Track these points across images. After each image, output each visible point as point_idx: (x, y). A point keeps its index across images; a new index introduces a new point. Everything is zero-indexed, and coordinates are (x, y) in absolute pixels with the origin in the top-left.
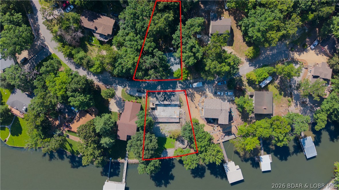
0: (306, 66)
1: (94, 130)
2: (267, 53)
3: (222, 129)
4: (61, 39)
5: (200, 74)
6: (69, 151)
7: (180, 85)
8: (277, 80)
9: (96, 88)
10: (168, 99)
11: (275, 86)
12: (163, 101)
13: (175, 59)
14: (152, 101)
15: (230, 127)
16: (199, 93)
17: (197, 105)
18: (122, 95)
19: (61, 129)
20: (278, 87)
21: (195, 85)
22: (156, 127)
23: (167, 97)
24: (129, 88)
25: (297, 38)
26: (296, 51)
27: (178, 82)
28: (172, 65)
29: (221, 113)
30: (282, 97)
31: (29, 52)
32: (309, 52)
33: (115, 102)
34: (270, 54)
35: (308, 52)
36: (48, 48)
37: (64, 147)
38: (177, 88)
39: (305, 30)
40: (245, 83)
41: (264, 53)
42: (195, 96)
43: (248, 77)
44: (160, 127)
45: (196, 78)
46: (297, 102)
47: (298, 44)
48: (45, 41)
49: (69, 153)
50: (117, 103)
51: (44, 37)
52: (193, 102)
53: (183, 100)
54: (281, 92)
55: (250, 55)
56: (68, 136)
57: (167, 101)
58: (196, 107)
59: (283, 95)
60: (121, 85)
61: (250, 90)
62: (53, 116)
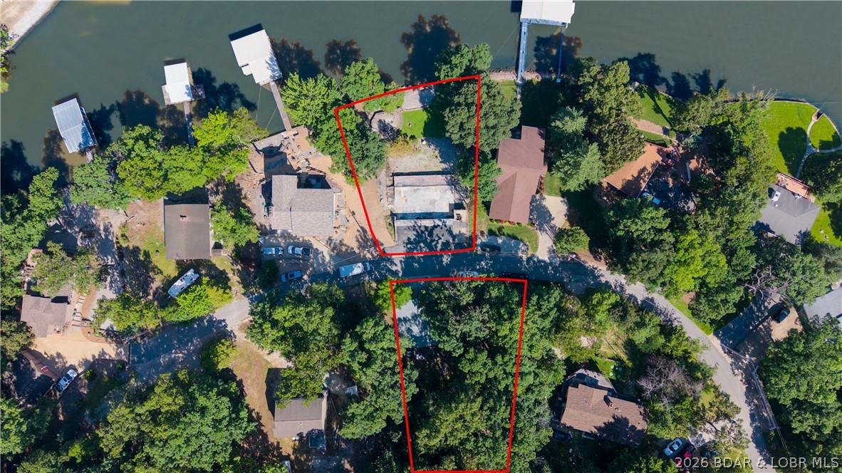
0: (85, 324)
1: (603, 148)
2: (183, 353)
3: (288, 163)
4: (694, 371)
5: (345, 296)
6: (661, 97)
7: (394, 268)
8: (157, 289)
9: (601, 254)
10: (422, 232)
11: (161, 272)
12: (434, 226)
13: (409, 330)
14: (462, 225)
15: (269, 168)
16: (347, 250)
17: (351, 218)
18: (537, 238)
19: (683, 148)
20: (154, 272)
21: (358, 269)
22: (449, 162)
23: (423, 237)
24: (520, 255)
25: (110, 394)
26: (112, 361)
27: (400, 275)
28: (416, 315)
29: (290, 203)
30: (143, 247)
31: (770, 335)
32: (79, 361)
33: (553, 219)
34: (176, 353)
35: (81, 360)
36: (723, 349)
37: (675, 106)
38: (403, 260)
39: (92, 415)
40: (234, 279)
41: (190, 354)
42: (358, 241)
43: (228, 294)
44: (441, 162)
45: (356, 285)
46: (106, 236)
47: (107, 380)
48: (731, 365)
49: (662, 90)
50: (548, 219)
51: (734, 373)
52: (362, 228)
53: (386, 231)
54: (145, 259)
55: (224, 348)
56: (666, 131)
57: (426, 228)
58: (353, 213)
59: (142, 252)
60: (540, 261)
61: (223, 261)
62: (705, 180)
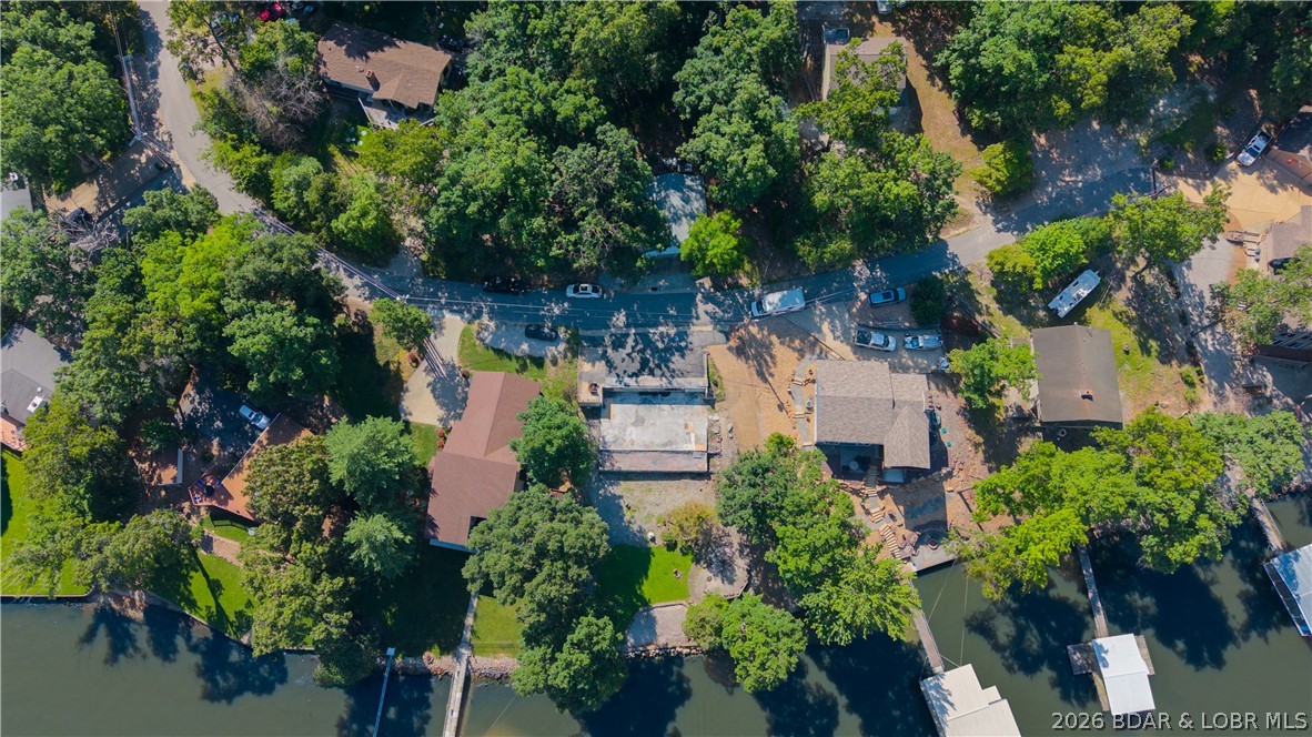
0: (1236, 235)
2: (1064, 181)
3: (902, 508)
5: (794, 251)
6: (204, 613)
7: (710, 307)
8: (1120, 288)
9: (354, 323)
10: (659, 366)
11: (1115, 315)
12: (637, 376)
13: (687, 200)
14: (590, 376)
15: (938, 500)
16: (792, 341)
17: (785, 398)
18: (460, 353)
19: (181, 510)
20: (1128, 317)
21: (773, 301)
22: (605, 497)
23: (657, 357)
24: (492, 324)
25: (1178, 122)
26: (1181, 175)
27: (699, 296)
28: (675, 221)
30: (1153, 363)
32: (1236, 179)
33: (429, 385)
34: (1075, 182)
35: (1233, 180)
37: (182, 594)
38: (694, 321)
39: (1204, 94)
40: (986, 298)
41: (1053, 179)
42: (772, 357)
43: (997, 264)
44: (621, 497)
45: (775, 281)
46: (1222, 387)
47: (1187, 145)
50: (438, 386)
51: (170, 135)
52: (766, 381)
53: (723, 373)
54: (1146, 340)
55: (995, 174)
56: (207, 543)
57: (652, 373)
58: (781, 407)
59: (1154, 354)
60: (460, 312)
61: (1008, 330)
